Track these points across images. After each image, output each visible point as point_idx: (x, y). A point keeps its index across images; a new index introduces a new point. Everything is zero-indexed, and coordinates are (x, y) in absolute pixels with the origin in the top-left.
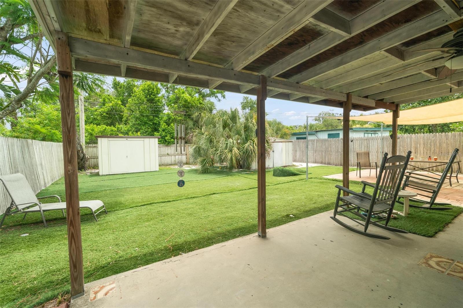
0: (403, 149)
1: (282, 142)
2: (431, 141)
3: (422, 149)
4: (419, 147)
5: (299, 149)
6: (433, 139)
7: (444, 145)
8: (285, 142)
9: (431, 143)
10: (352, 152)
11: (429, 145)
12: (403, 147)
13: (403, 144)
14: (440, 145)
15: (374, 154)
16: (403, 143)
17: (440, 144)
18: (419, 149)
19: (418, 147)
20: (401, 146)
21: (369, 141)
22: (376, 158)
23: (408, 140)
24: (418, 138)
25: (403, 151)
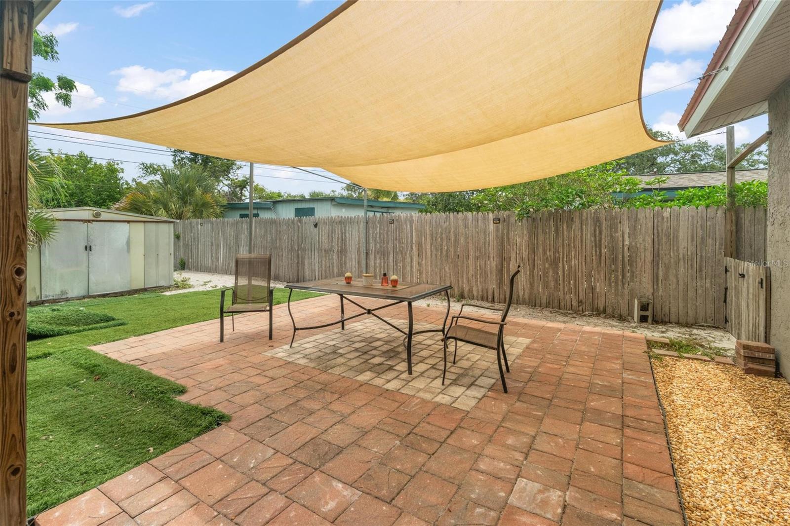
0: (400, 247)
1: (128, 222)
2: (442, 230)
3: (428, 247)
4: (425, 243)
5: (223, 241)
6: (445, 226)
7: (462, 240)
8: (144, 222)
9: (442, 234)
10: (316, 251)
11: (439, 239)
12: (400, 243)
13: (399, 236)
14: (455, 240)
15: (353, 256)
16: (399, 233)
17: (455, 235)
18: (423, 245)
19: (423, 242)
20: (396, 239)
21: (345, 227)
22: (357, 265)
23: (407, 227)
24: (423, 222)
25: (400, 250)
